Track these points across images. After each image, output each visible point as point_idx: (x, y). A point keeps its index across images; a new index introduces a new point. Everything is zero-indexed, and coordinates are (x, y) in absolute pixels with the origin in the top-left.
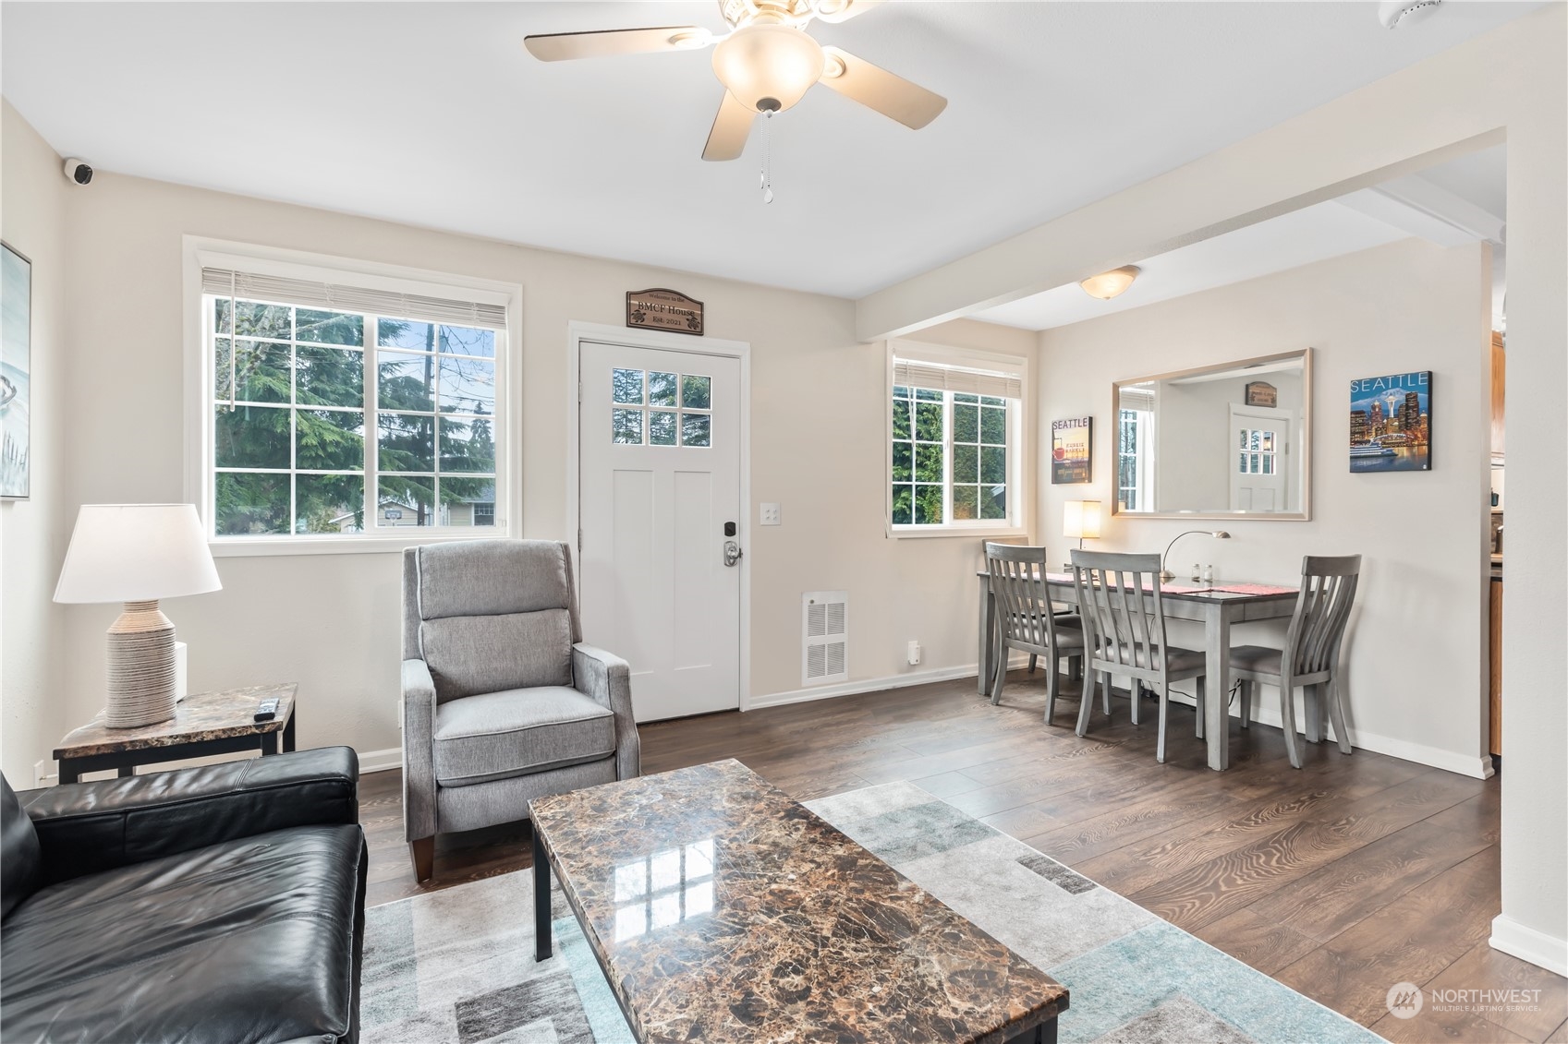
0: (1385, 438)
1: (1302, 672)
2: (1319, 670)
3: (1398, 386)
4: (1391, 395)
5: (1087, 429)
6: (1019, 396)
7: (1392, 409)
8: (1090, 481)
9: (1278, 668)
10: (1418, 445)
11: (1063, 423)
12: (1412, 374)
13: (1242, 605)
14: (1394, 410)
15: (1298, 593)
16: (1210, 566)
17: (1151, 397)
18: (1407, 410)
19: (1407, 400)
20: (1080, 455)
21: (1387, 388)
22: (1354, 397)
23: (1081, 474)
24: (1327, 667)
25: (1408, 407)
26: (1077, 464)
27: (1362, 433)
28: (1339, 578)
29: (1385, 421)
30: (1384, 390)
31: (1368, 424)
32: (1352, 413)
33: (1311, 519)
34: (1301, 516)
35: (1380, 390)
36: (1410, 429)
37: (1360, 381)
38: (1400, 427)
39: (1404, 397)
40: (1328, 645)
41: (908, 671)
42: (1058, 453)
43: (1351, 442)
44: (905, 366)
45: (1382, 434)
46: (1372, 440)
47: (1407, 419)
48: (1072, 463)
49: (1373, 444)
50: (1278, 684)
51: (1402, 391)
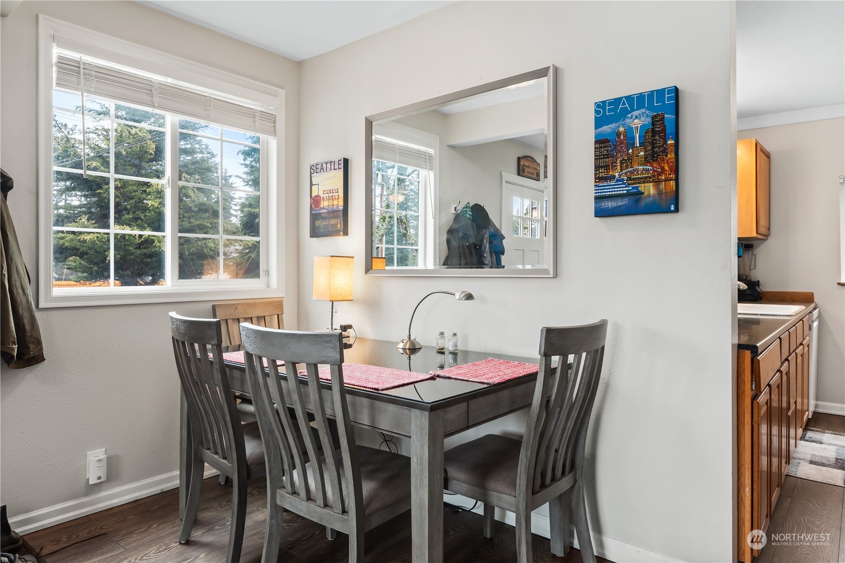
0: (631, 172)
1: (543, 486)
2: (563, 473)
3: (644, 107)
4: (636, 117)
5: (341, 173)
6: (274, 133)
7: (638, 135)
8: (346, 233)
9: (513, 484)
10: (666, 180)
11: (319, 166)
12: (657, 91)
13: (464, 405)
14: (640, 137)
15: (536, 373)
16: (455, 335)
17: (430, 156)
18: (653, 136)
19: (653, 124)
20: (335, 202)
21: (633, 110)
22: (599, 123)
23: (336, 225)
24: (573, 467)
25: (654, 132)
26: (333, 213)
27: (606, 167)
28: (584, 354)
29: (631, 151)
30: (630, 112)
31: (612, 156)
32: (596, 142)
33: (556, 275)
34: (546, 271)
35: (624, 114)
36: (656, 161)
37: (604, 102)
38: (646, 157)
39: (649, 120)
40: (573, 440)
41: (87, 494)
42: (316, 201)
43: (596, 178)
44: (78, 62)
45: (627, 167)
46: (617, 175)
47: (653, 148)
48: (328, 212)
49: (618, 181)
50: (515, 510)
51: (647, 112)
